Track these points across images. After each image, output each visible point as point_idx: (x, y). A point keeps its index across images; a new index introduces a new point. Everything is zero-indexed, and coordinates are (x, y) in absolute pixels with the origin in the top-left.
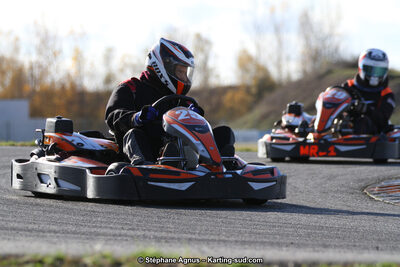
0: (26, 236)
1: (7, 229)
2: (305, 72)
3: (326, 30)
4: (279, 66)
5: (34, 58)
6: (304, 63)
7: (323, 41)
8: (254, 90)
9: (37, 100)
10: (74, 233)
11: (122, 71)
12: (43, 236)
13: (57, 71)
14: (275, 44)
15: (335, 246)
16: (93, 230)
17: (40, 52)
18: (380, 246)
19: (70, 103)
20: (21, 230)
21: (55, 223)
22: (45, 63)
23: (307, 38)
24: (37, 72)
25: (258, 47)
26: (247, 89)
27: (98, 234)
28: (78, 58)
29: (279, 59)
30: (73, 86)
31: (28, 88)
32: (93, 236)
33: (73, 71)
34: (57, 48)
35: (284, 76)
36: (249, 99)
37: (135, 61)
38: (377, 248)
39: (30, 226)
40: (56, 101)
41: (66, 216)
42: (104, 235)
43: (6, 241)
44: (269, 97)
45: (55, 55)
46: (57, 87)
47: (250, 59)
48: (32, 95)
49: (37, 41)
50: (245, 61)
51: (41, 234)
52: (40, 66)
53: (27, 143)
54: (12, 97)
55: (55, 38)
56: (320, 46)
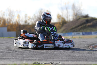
0: (7, 60)
1: (2, 58)
2: (74, 19)
3: (79, 8)
4: (67, 17)
5: (8, 17)
6: (73, 16)
8: (61, 24)
9: (9, 27)
10: (18, 59)
11: (29, 20)
12: (11, 60)
13: (14, 20)
14: (66, 12)
15: (82, 61)
16: (23, 58)
17: (9, 15)
18: (93, 60)
19: (17, 28)
20: (6, 59)
21: (14, 57)
22: (11, 18)
23: (74, 11)
25: (62, 13)
26: (60, 23)
27: (24, 59)
28: (19, 16)
30: (18, 23)
31: (7, 24)
32: (23, 60)
33: (17, 20)
34: (14, 14)
35: (69, 20)
36: (60, 26)
38: (92, 61)
39: (8, 58)
40: (14, 27)
41: (16, 55)
42: (26, 59)
43: (2, 62)
44: (65, 25)
45: (13, 16)
46: (14, 24)
47: (60, 16)
48: (8, 26)
49: (9, 13)
51: (11, 59)
52: (10, 19)
53: (7, 38)
54: (3, 27)
55: (13, 12)
56: (77, 12)
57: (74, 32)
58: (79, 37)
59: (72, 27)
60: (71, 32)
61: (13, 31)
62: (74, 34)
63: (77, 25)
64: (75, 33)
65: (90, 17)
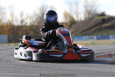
2: (86, 18)
4: (77, 16)
6: (85, 15)
7: (92, 7)
8: (69, 24)
11: (26, 19)
13: (5, 19)
14: (76, 9)
19: (9, 30)
23: (86, 7)
25: (70, 10)
26: (67, 24)
28: (12, 15)
29: (77, 14)
30: (11, 24)
33: (10, 19)
34: (5, 12)
35: (79, 19)
36: (68, 27)
37: (30, 15)
40: (5, 29)
44: (74, 26)
45: (4, 14)
46: (5, 24)
47: (68, 14)
50: (66, 15)
55: (4, 8)
56: (91, 9)
57: (85, 35)
58: (92, 43)
59: (83, 30)
60: (81, 35)
61: (4, 34)
62: (86, 38)
63: (89, 26)
64: (87, 37)
65: (107, 16)
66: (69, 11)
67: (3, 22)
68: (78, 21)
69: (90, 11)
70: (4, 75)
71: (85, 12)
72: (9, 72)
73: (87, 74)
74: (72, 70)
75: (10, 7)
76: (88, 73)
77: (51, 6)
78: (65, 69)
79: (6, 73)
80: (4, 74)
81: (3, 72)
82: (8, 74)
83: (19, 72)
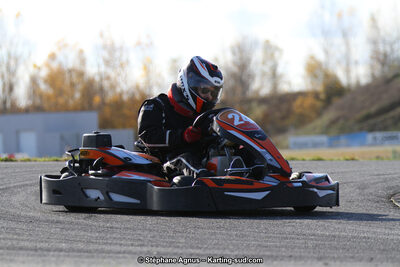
2: (373, 76)
4: (348, 71)
5: (103, 68)
6: (372, 67)
7: (392, 45)
8: (322, 96)
9: (107, 111)
13: (126, 83)
14: (343, 49)
17: (107, 63)
22: (112, 74)
23: (375, 42)
24: (106, 84)
25: (326, 52)
26: (316, 95)
28: (147, 67)
29: (348, 65)
30: (143, 95)
31: (97, 99)
33: (142, 82)
34: (124, 59)
35: (353, 81)
36: (319, 104)
40: (126, 111)
44: (337, 101)
45: (122, 66)
46: (125, 97)
47: (319, 65)
48: (101, 107)
49: (106, 54)
50: (314, 69)
52: (108, 78)
54: (83, 109)
55: (121, 48)
56: (388, 49)
57: (372, 129)
58: (395, 152)
59: (364, 112)
60: (361, 129)
61: (124, 126)
62: (375, 139)
63: (385, 101)
64: (379, 135)
66: (321, 57)
67: (118, 90)
68: (349, 85)
69: (385, 55)
70: (124, 252)
71: (372, 58)
72: (140, 243)
73: (379, 249)
74: (334, 236)
75: (139, 44)
76: (382, 247)
77: (267, 42)
78: (314, 235)
79: (132, 245)
80: (124, 248)
81: (121, 245)
82: (139, 248)
83: (171, 244)
